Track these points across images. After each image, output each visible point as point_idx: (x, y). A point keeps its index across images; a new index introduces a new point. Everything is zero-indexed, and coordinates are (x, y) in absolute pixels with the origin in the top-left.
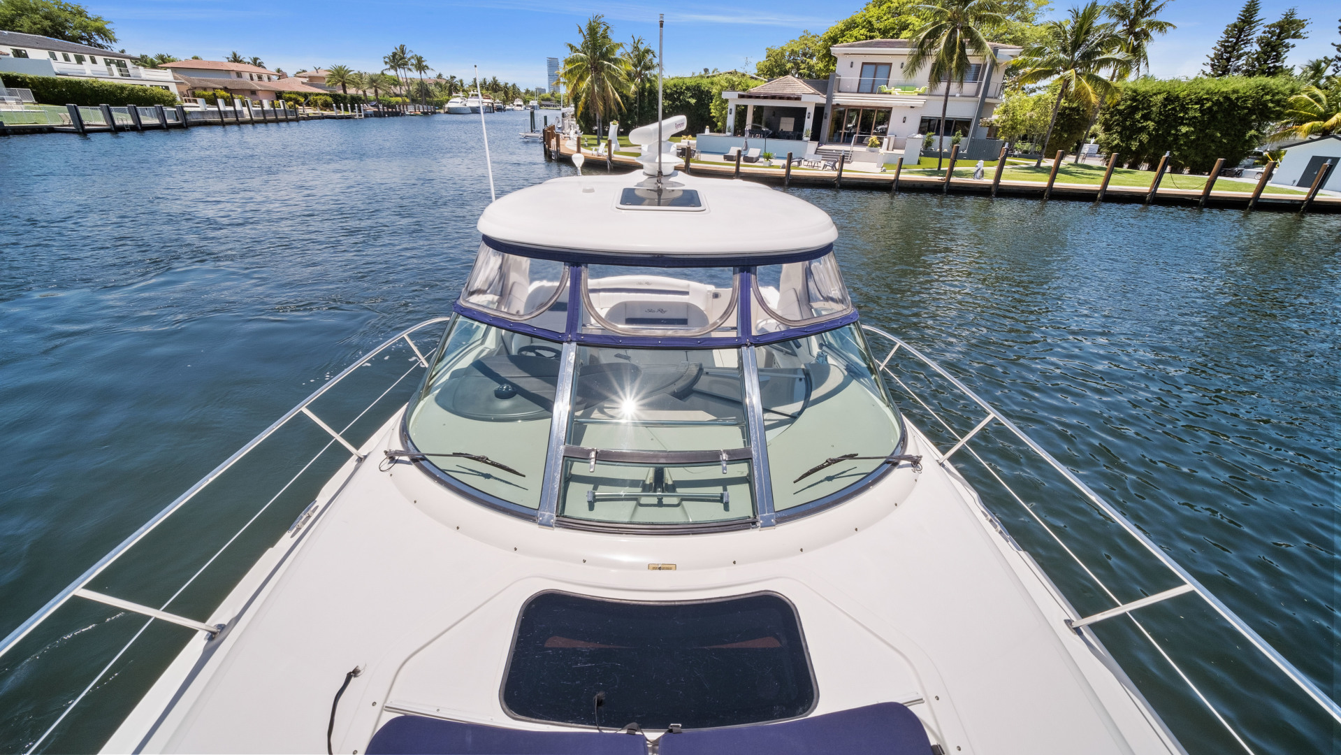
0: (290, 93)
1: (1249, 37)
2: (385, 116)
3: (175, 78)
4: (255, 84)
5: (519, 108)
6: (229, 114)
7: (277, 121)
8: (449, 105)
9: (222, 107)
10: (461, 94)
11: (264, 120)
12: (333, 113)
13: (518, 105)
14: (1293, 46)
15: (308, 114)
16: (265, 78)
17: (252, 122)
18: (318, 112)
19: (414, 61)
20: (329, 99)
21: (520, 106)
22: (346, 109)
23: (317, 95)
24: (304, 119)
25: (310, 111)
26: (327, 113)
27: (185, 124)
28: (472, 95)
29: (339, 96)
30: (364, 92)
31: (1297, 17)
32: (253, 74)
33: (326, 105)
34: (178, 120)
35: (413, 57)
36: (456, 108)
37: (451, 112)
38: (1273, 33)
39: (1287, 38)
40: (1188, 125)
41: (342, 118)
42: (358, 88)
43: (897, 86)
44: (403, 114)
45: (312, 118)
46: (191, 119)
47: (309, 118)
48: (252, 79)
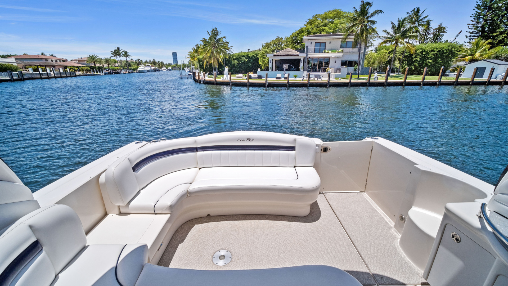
0: (71, 66)
1: (429, 33)
2: (113, 74)
3: (16, 61)
4: (54, 63)
5: (165, 70)
6: (44, 75)
7: (67, 77)
8: (139, 69)
9: (41, 72)
10: (143, 65)
11: (61, 76)
12: (91, 73)
13: (164, 69)
14: (444, 35)
15: (80, 74)
16: (58, 61)
17: (55, 77)
18: (85, 73)
19: (123, 53)
20: (89, 68)
21: (165, 69)
22: (97, 72)
23: (83, 67)
24: (78, 76)
25: (81, 73)
26: (88, 73)
27: (22, 79)
28: (147, 65)
29: (93, 67)
30: (103, 65)
31: (443, 26)
32: (53, 60)
33: (87, 71)
34: (19, 77)
35: (123, 52)
36: (142, 70)
37: (140, 72)
38: (436, 31)
39: (441, 32)
40: (431, 59)
41: (95, 75)
42: (101, 64)
43: (329, 50)
44: (120, 73)
45: (82, 75)
46: (25, 77)
47: (81, 75)
48: (52, 61)
